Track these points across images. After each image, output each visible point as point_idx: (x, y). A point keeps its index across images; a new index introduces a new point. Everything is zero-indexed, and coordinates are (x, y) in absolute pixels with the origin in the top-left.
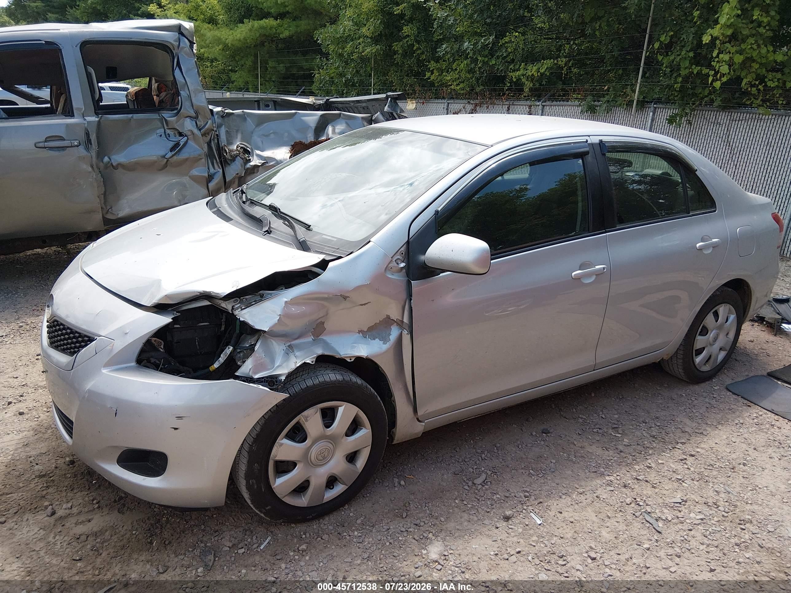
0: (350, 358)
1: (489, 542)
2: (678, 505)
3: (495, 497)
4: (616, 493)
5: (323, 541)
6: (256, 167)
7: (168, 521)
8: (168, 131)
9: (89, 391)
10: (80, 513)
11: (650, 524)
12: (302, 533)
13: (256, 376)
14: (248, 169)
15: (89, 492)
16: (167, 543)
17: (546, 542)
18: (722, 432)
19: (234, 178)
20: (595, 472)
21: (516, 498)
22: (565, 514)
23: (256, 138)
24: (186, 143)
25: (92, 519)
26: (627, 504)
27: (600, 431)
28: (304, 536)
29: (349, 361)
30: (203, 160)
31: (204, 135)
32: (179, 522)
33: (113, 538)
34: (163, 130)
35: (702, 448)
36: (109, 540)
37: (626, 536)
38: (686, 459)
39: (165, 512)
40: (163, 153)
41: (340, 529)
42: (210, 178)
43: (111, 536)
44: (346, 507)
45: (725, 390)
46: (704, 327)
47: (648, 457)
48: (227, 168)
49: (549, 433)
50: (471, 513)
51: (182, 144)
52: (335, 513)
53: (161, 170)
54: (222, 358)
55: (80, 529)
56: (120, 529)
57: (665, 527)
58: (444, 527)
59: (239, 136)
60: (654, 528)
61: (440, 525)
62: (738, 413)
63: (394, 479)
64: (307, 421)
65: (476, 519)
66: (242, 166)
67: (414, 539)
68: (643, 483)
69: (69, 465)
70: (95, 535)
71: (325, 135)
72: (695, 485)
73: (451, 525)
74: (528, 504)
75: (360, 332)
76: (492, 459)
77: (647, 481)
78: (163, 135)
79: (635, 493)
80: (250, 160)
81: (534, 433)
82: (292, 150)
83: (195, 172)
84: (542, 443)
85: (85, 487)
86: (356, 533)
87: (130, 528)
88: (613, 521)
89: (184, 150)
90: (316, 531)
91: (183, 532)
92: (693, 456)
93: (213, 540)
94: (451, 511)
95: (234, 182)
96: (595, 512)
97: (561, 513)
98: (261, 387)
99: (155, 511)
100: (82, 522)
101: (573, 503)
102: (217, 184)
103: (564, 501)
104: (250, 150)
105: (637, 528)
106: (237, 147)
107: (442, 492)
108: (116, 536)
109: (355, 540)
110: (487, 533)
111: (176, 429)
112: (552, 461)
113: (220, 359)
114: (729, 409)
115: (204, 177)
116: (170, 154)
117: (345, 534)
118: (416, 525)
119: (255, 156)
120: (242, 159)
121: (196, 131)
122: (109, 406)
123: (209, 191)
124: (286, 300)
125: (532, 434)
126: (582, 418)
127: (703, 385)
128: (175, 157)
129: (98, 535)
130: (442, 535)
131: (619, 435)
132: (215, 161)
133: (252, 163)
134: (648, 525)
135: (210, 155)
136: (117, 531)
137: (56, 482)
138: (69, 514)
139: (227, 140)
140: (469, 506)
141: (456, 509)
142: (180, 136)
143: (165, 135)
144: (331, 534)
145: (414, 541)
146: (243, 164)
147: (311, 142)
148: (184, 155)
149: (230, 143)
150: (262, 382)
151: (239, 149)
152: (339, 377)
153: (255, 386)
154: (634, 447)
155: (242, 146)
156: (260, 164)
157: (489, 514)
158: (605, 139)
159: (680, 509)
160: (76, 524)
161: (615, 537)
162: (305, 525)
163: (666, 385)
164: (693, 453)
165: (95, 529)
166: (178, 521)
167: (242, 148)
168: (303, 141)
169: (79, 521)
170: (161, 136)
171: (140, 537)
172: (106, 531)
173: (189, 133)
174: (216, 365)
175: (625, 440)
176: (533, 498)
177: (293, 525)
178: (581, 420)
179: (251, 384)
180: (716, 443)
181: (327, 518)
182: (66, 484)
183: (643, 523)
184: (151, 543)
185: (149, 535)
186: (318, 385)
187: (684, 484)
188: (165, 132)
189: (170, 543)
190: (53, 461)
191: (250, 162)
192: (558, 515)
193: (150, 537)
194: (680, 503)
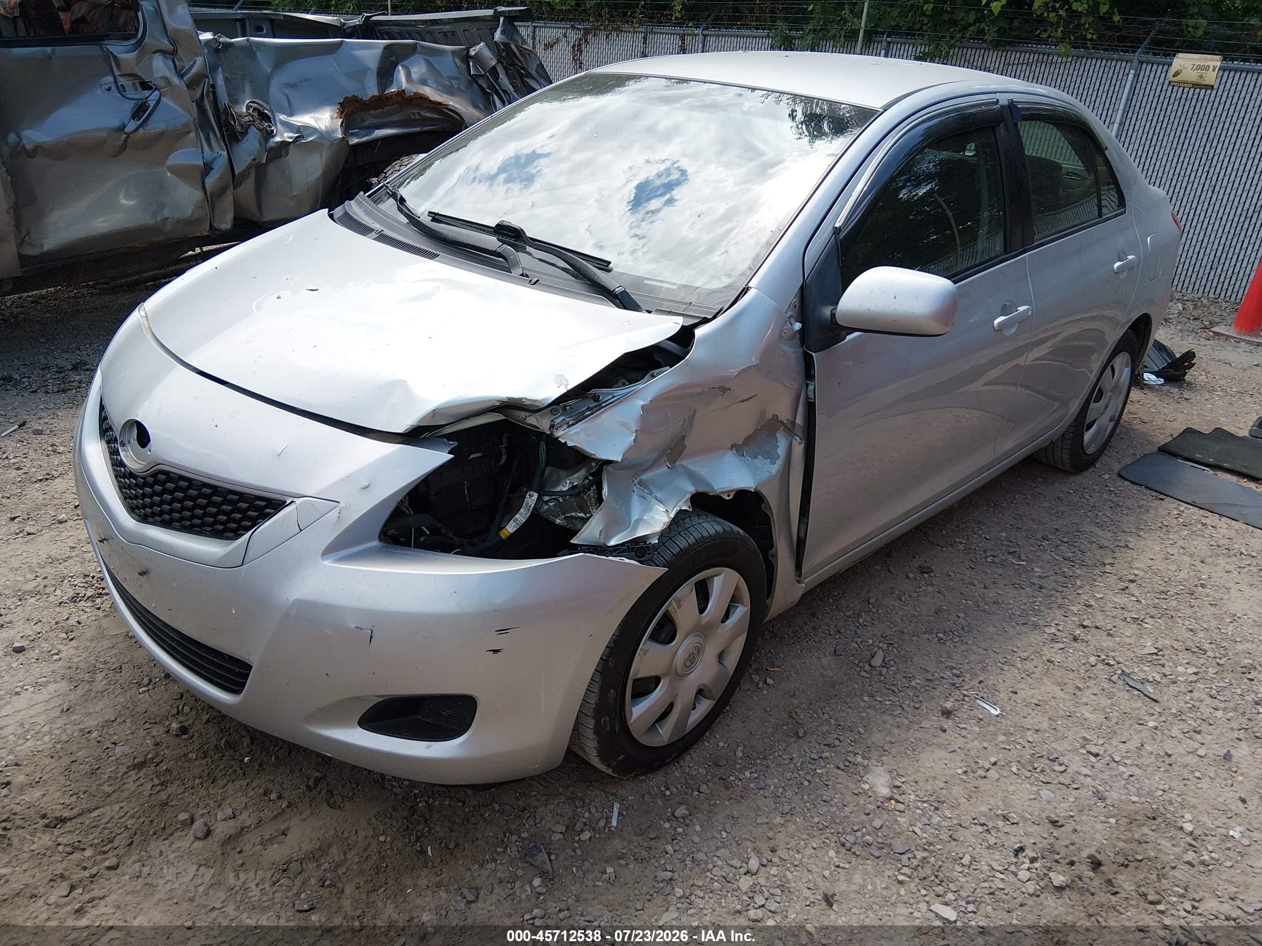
0: (728, 493)
1: (943, 754)
2: (1155, 657)
3: (913, 684)
4: (1071, 651)
5: (702, 795)
6: (284, 144)
7: (430, 808)
8: (122, 81)
9: (300, 604)
10: (260, 823)
11: (1138, 690)
12: (663, 788)
13: (612, 543)
14: (271, 149)
15: (248, 780)
16: (452, 846)
17: (1020, 741)
18: (1149, 543)
19: (249, 168)
20: (1026, 624)
21: (945, 681)
22: (1022, 694)
23: (275, 91)
24: (158, 102)
25: (288, 829)
26: (1092, 666)
27: (996, 560)
28: (668, 793)
29: (727, 498)
30: (193, 135)
31: (191, 85)
32: (450, 806)
33: (349, 856)
34: (110, 79)
35: (1137, 569)
36: (344, 861)
37: (1117, 714)
38: (1127, 587)
39: (417, 791)
40: (115, 123)
41: (719, 772)
42: (208, 168)
43: (345, 854)
44: (707, 734)
45: (1119, 479)
46: (1099, 389)
47: (1080, 592)
48: (234, 150)
49: (932, 571)
50: (895, 713)
51: (152, 104)
52: (696, 746)
53: (115, 156)
54: (521, 516)
55: (277, 853)
56: (354, 838)
57: (1157, 692)
58: (869, 743)
59: (248, 89)
60: (1146, 695)
61: (861, 740)
62: (1152, 511)
63: (753, 676)
64: (679, 606)
65: (906, 722)
66: (260, 144)
67: (838, 768)
68: (1093, 631)
69: (177, 736)
70: (313, 856)
71: (394, 84)
72: (1161, 625)
73: (877, 737)
74: (966, 687)
75: (732, 447)
76: (873, 624)
77: (1097, 628)
78: (114, 88)
79: (1092, 647)
80: (272, 131)
81: (911, 576)
82: (342, 113)
83: (177, 158)
84: (930, 589)
85: (235, 771)
86: (747, 774)
87: (372, 833)
88: (1088, 693)
89: (154, 117)
90: (684, 781)
91: (468, 822)
92: (1132, 581)
93: (527, 826)
94: (864, 714)
95: (249, 174)
96: (1059, 684)
97: (1016, 693)
98: (626, 560)
99: (396, 794)
100: (272, 840)
101: (1023, 676)
102: (220, 178)
103: (1009, 675)
104: (269, 114)
105: (1123, 698)
106: (248, 108)
107: (833, 687)
108: (353, 852)
109: (752, 785)
110: (934, 741)
111: (496, 651)
112: (960, 615)
113: (517, 516)
114: (1140, 507)
115: (198, 166)
116: (131, 126)
117: (732, 778)
118: (828, 745)
119: (279, 125)
120: (260, 130)
121: (175, 80)
122: (353, 626)
123: (206, 194)
124: (642, 403)
125: (907, 577)
126: (961, 543)
127: (1086, 473)
128: (141, 131)
129: (317, 856)
130: (875, 754)
131: (1024, 563)
132: (211, 136)
133: (278, 139)
134: (1136, 693)
135: (203, 124)
136: (350, 842)
137: (175, 773)
138: (242, 829)
139: (229, 95)
140: (887, 703)
141: (869, 711)
142: (144, 89)
143: (117, 88)
144: (709, 781)
145: (839, 772)
146: (262, 140)
147: (374, 96)
148: (156, 125)
149: (235, 101)
150: (624, 551)
151: (251, 111)
152: (719, 529)
153: (617, 559)
154: (1052, 577)
155: (255, 105)
156: (291, 140)
157: (919, 711)
158: (1015, 97)
159: (1161, 662)
160: (264, 843)
161: (1106, 718)
162: (661, 773)
163: (1040, 480)
164: (1132, 577)
165: (306, 847)
166: (447, 803)
167: (255, 109)
168: (359, 95)
169: (267, 837)
170: (109, 89)
171: (399, 845)
172: (330, 846)
173: (162, 83)
174: (511, 528)
175: (1036, 569)
176: (968, 676)
177: (642, 778)
178: (961, 547)
179: (610, 558)
180: (1152, 559)
181: (688, 758)
182: (196, 772)
183: (1128, 691)
184: (423, 852)
185: (413, 838)
186: (694, 544)
187: (1145, 625)
188: (116, 82)
189: (457, 845)
190: (142, 733)
191: (273, 136)
192: (1014, 696)
193: (417, 840)
194: (1156, 654)
